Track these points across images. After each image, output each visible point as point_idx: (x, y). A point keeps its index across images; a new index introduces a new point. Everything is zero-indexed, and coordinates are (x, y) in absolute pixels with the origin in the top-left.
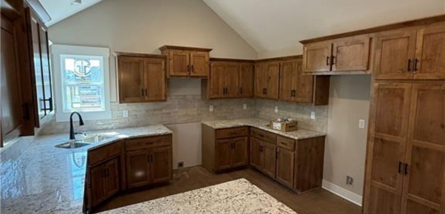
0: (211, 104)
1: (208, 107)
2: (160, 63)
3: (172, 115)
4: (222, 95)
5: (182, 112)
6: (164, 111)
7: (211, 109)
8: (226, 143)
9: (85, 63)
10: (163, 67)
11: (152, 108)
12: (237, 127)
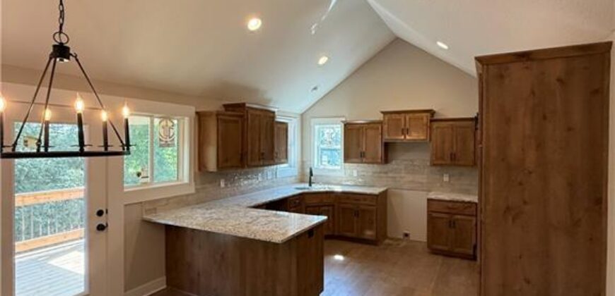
0: (446, 173)
1: (443, 175)
2: (378, 128)
3: (398, 179)
4: (449, 162)
5: (409, 178)
6: (390, 175)
7: (446, 179)
8: (443, 218)
9: (332, 131)
10: (380, 131)
11: (378, 170)
12: (457, 202)
